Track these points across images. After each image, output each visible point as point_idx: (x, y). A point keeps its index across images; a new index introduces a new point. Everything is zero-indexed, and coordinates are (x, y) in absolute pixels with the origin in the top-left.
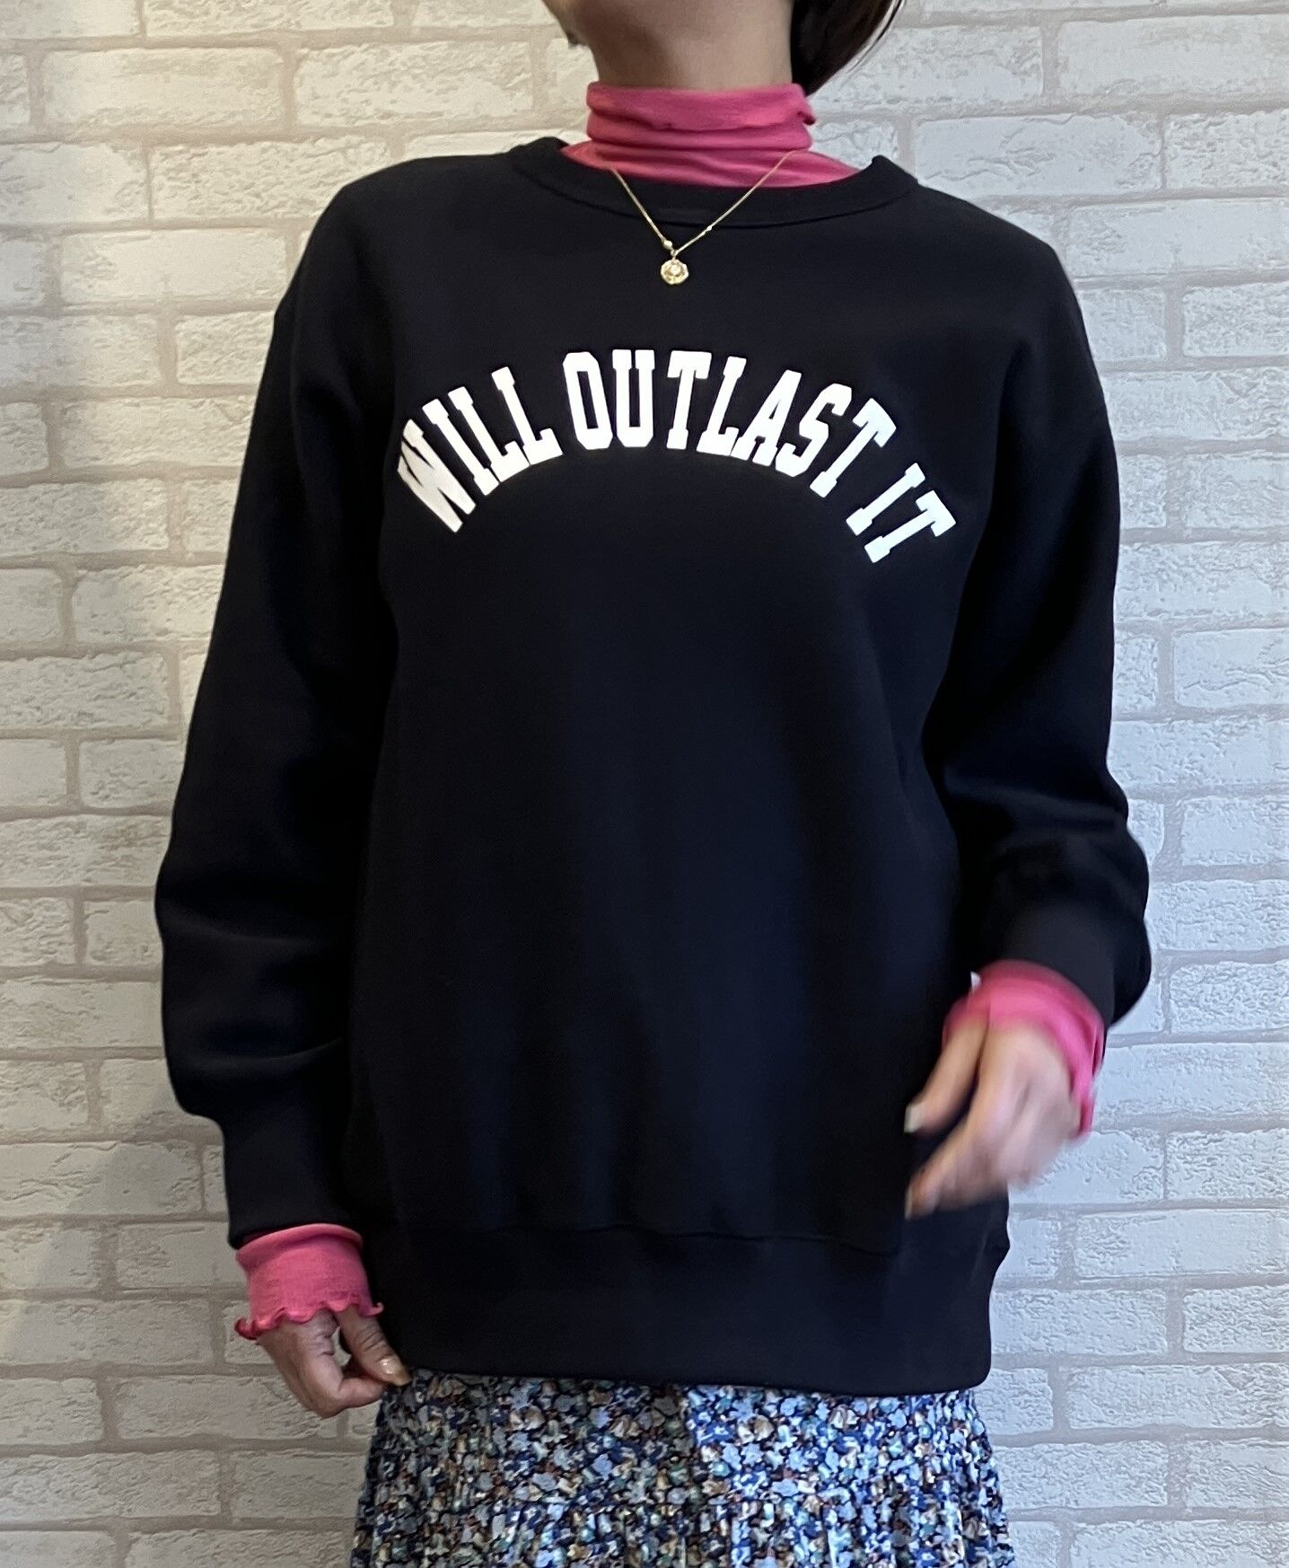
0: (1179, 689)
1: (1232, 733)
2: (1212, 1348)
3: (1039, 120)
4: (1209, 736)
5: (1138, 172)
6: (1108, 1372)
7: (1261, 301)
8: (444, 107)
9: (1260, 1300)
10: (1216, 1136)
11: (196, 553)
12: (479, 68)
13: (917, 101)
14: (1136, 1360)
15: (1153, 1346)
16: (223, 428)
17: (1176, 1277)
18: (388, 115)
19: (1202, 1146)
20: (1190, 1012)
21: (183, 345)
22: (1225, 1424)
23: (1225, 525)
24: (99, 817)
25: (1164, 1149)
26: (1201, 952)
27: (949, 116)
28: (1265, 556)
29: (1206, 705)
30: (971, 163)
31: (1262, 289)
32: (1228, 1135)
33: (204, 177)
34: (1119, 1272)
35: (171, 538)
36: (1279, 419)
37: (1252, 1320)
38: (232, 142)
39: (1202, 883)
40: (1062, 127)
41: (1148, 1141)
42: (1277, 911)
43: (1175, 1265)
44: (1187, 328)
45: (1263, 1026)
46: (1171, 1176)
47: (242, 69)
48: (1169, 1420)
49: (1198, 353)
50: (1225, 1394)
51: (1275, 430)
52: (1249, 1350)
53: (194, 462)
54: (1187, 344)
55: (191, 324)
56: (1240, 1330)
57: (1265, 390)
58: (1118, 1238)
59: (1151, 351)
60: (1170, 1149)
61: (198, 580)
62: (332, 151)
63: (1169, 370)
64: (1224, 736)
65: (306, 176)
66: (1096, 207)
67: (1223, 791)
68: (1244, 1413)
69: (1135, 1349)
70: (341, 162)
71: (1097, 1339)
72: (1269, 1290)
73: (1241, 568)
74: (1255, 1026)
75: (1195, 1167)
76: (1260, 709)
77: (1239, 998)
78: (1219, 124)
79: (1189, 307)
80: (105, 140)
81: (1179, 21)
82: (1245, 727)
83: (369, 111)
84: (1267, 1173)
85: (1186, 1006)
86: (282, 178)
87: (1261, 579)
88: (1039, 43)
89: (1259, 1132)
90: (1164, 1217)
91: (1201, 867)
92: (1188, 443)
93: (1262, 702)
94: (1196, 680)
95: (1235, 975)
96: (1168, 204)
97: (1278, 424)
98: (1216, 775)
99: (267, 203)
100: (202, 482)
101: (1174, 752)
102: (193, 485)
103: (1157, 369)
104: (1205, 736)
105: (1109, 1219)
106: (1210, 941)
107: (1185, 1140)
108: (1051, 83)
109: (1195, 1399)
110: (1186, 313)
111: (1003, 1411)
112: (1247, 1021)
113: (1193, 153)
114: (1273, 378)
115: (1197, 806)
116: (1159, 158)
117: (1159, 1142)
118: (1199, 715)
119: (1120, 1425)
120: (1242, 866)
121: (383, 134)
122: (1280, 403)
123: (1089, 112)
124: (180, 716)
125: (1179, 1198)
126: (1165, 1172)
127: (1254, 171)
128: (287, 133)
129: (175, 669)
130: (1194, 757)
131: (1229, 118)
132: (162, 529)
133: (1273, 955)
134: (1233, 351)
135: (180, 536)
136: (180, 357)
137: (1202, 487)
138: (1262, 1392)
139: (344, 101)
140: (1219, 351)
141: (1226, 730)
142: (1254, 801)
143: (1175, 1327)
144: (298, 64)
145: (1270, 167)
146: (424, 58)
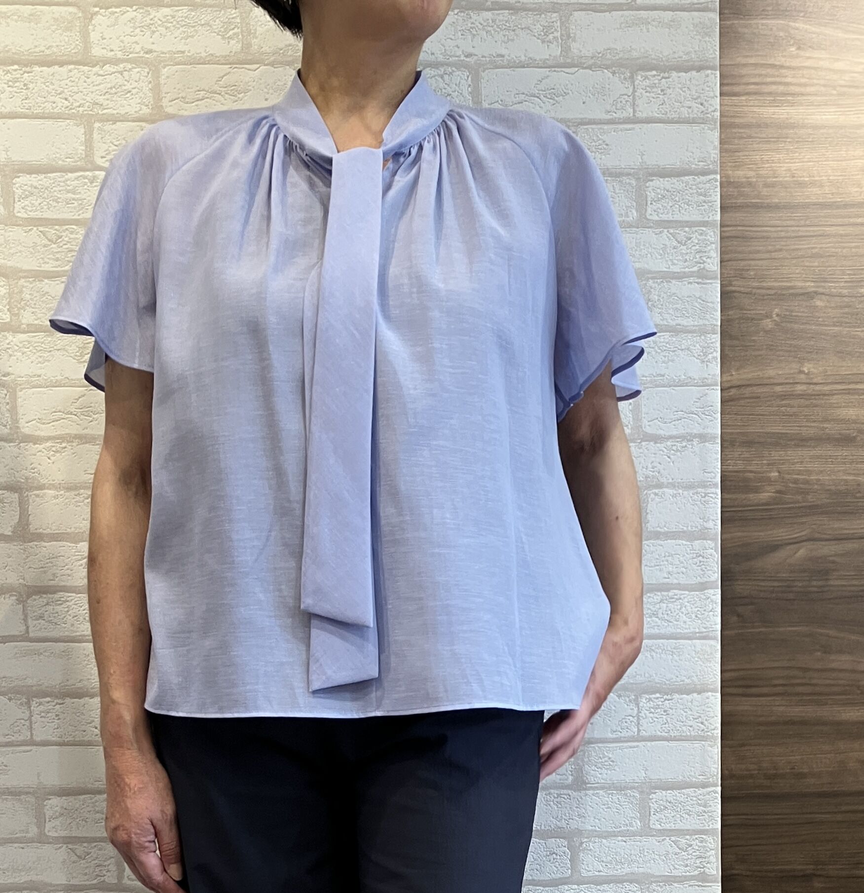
0: (645, 422)
1: (677, 450)
2: (668, 826)
3: (558, 72)
4: (663, 451)
5: (619, 106)
6: (604, 841)
7: (694, 187)
8: (186, 48)
9: (696, 797)
10: (669, 697)
11: (28, 325)
12: (207, 24)
13: (483, 57)
14: (621, 834)
15: (631, 825)
16: (45, 246)
17: (645, 783)
18: (150, 51)
19: (661, 703)
20: (653, 621)
21: (19, 192)
22: (676, 873)
23: (673, 323)
25: (637, 705)
26: (660, 584)
27: (503, 67)
28: (697, 343)
29: (662, 432)
30: (517, 96)
31: (694, 180)
32: (676, 696)
33: (31, 86)
34: (610, 780)
35: (12, 314)
36: (704, 259)
37: (691, 809)
38: (49, 64)
39: (662, 542)
40: (572, 76)
41: (628, 700)
42: (705, 560)
43: (644, 775)
44: (649, 202)
45: (697, 630)
46: (642, 721)
47: (56, 20)
48: (641, 870)
49: (656, 218)
50: (676, 854)
51: (702, 265)
52: (689, 827)
53: (26, 267)
54: (649, 211)
55: (23, 180)
56: (684, 815)
57: (696, 241)
58: (610, 758)
59: (627, 216)
60: (641, 704)
61: (29, 342)
62: (114, 73)
63: (638, 228)
64: (672, 452)
65: (97, 88)
66: (594, 126)
67: (673, 485)
68: (687, 866)
69: (620, 827)
70: (120, 80)
71: (597, 821)
72: (702, 791)
73: (682, 350)
74: (692, 630)
75: (656, 715)
76: (695, 436)
77: (683, 613)
78: (668, 78)
79: (650, 189)
81: (643, 13)
82: (686, 446)
83: (138, 48)
84: (700, 719)
85: (650, 617)
86: (81, 89)
87: (694, 356)
88: (559, 24)
89: (695, 695)
90: (637, 746)
91: (659, 532)
92: (650, 272)
93: (695, 431)
94: (656, 417)
95: (680, 599)
96: (637, 126)
97: (704, 262)
98: (668, 476)
99: (72, 105)
100: (31, 280)
101: (643, 461)
102: (25, 282)
103: (631, 226)
104: (661, 452)
105: (604, 747)
106: (665, 578)
107: (650, 699)
108: (566, 50)
109: (657, 857)
110: (649, 194)
111: (540, 865)
112: (687, 627)
113: (652, 95)
114: (701, 234)
115: (656, 494)
116: (631, 97)
117: (634, 700)
118: (656, 439)
119: (611, 873)
120: (684, 532)
121: (146, 63)
122: (706, 249)
123: (589, 68)
124: (18, 428)
125: (647, 734)
126: (638, 719)
127: (690, 107)
128: (85, 60)
129: (14, 398)
130: (655, 464)
131: (674, 74)
132: (6, 309)
133: (703, 587)
134: (678, 217)
135: (18, 314)
136: (17, 200)
137: (658, 300)
138: (698, 853)
139: (122, 41)
140: (669, 217)
141: (674, 448)
142: (691, 492)
143: (645, 814)
144: (92, 17)
145: (700, 106)
146: (173, 17)
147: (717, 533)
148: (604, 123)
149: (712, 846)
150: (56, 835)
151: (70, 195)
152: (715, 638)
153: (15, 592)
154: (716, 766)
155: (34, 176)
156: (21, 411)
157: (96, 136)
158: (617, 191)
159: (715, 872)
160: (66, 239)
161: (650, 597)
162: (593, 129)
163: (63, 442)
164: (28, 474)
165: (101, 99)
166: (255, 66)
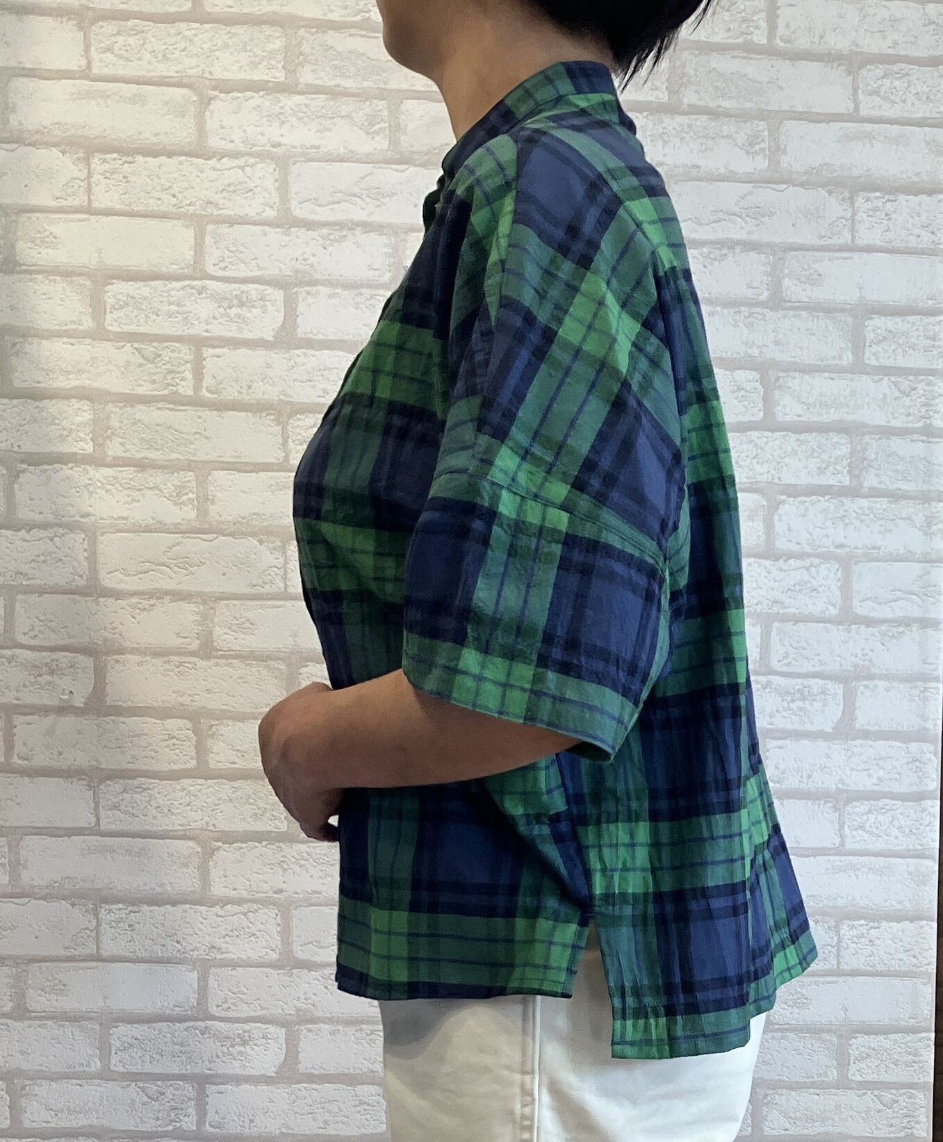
0: (856, 603)
1: (893, 636)
2: (870, 1078)
3: (765, 188)
4: (876, 637)
5: (835, 230)
6: (793, 1093)
7: (922, 329)
8: (321, 142)
9: (905, 1043)
10: (876, 925)
11: (115, 458)
12: (348, 116)
13: (675, 167)
14: (814, 1085)
15: (826, 1075)
16: (140, 366)
17: (844, 1026)
18: (278, 145)
19: (865, 931)
20: (859, 835)
21: (110, 301)
22: (877, 1134)
23: (892, 487)
24: (29, 652)
25: (838, 932)
26: (868, 792)
27: (698, 180)
28: (920, 511)
29: (875, 615)
30: (714, 214)
31: (922, 320)
32: (884, 924)
33: (132, 179)
34: (803, 1021)
35: (96, 445)
36: (931, 413)
37: (898, 1058)
38: (156, 154)
39: (870, 743)
40: (781, 194)
41: (826, 926)
42: (922, 765)
43: (844, 1016)
44: (868, 344)
45: (911, 847)
46: (843, 952)
47: (166, 103)
48: (837, 1130)
49: (873, 362)
50: (879, 1111)
51: (928, 422)
52: (896, 1080)
53: (114, 390)
54: (868, 355)
55: (118, 287)
56: (890, 1065)
57: (922, 392)
58: (803, 995)
59: (841, 356)
60: (842, 932)
61: (115, 478)
62: (233, 168)
63: (854, 373)
64: (887, 638)
65: (212, 184)
66: (804, 253)
67: (886, 677)
68: (891, 1125)
69: (814, 1077)
70: (241, 177)
71: (785, 1069)
72: (911, 1037)
73: (903, 519)
74: (905, 847)
75: (860, 946)
76: (915, 620)
77: (894, 826)
78: (895, 201)
79: (869, 328)
80: (55, 145)
81: (868, 127)
82: (903, 632)
84: (912, 952)
85: (856, 830)
86: (193, 184)
87: (917, 527)
88: (766, 133)
89: (907, 923)
90: (836, 982)
91: (869, 731)
92: (867, 426)
93: (915, 615)
94: (869, 597)
95: (892, 810)
96: (856, 255)
97: (931, 417)
98: (882, 666)
99: (181, 203)
100: (121, 404)
101: (851, 647)
102: (115, 406)
103: (845, 372)
104: (874, 638)
106: (875, 784)
107: (853, 927)
108: (774, 162)
109: (856, 1114)
110: (867, 334)
112: (900, 842)
113: (875, 220)
114: (929, 385)
115: (866, 687)
116: (850, 221)
117: (834, 927)
118: (869, 622)
119: (800, 1133)
120: (898, 732)
121: (272, 158)
122: (933, 402)
123: (801, 185)
124: (97, 579)
125: (849, 968)
126: (838, 949)
127: (919, 236)
128: (198, 151)
129: (93, 542)
130: (865, 652)
131: (902, 197)
132: (88, 438)
133: (919, 797)
134: (901, 362)
135: (102, 444)
136: (108, 310)
137: (876, 459)
138: (905, 1111)
139: (245, 132)
140: (891, 363)
141: (890, 634)
142: (909, 685)
143: (843, 1062)
144: (209, 101)
145: (930, 235)
146: (307, 106)
147: (937, 734)
148: (818, 250)
149: (923, 1103)
150: (122, 1070)
151: (173, 308)
152: (931, 857)
153: (86, 775)
154: (929, 1008)
155: (130, 283)
156: (101, 559)
157: (208, 240)
158: (830, 328)
159: (925, 1135)
160: (167, 359)
161: (856, 806)
162: (804, 257)
163: (152, 597)
164: (106, 634)
165: (216, 198)
166: (403, 167)
